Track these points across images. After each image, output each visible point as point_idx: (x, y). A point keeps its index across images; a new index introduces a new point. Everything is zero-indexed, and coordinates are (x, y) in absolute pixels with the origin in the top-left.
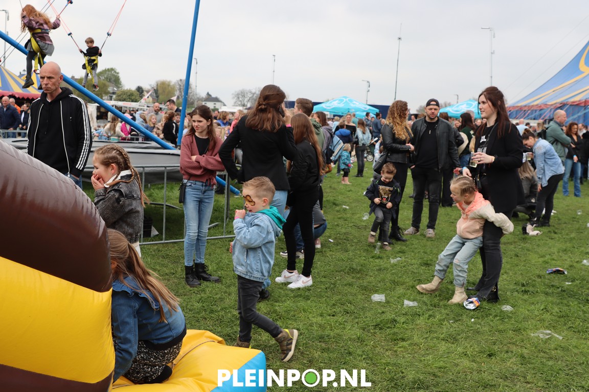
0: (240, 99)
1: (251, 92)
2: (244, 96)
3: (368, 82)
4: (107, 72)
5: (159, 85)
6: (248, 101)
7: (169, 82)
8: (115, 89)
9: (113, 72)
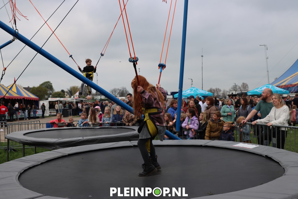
0: (114, 93)
1: (119, 89)
2: (115, 92)
3: (191, 79)
4: (46, 84)
5: (72, 89)
6: (118, 94)
7: (77, 87)
8: (51, 92)
9: (49, 83)
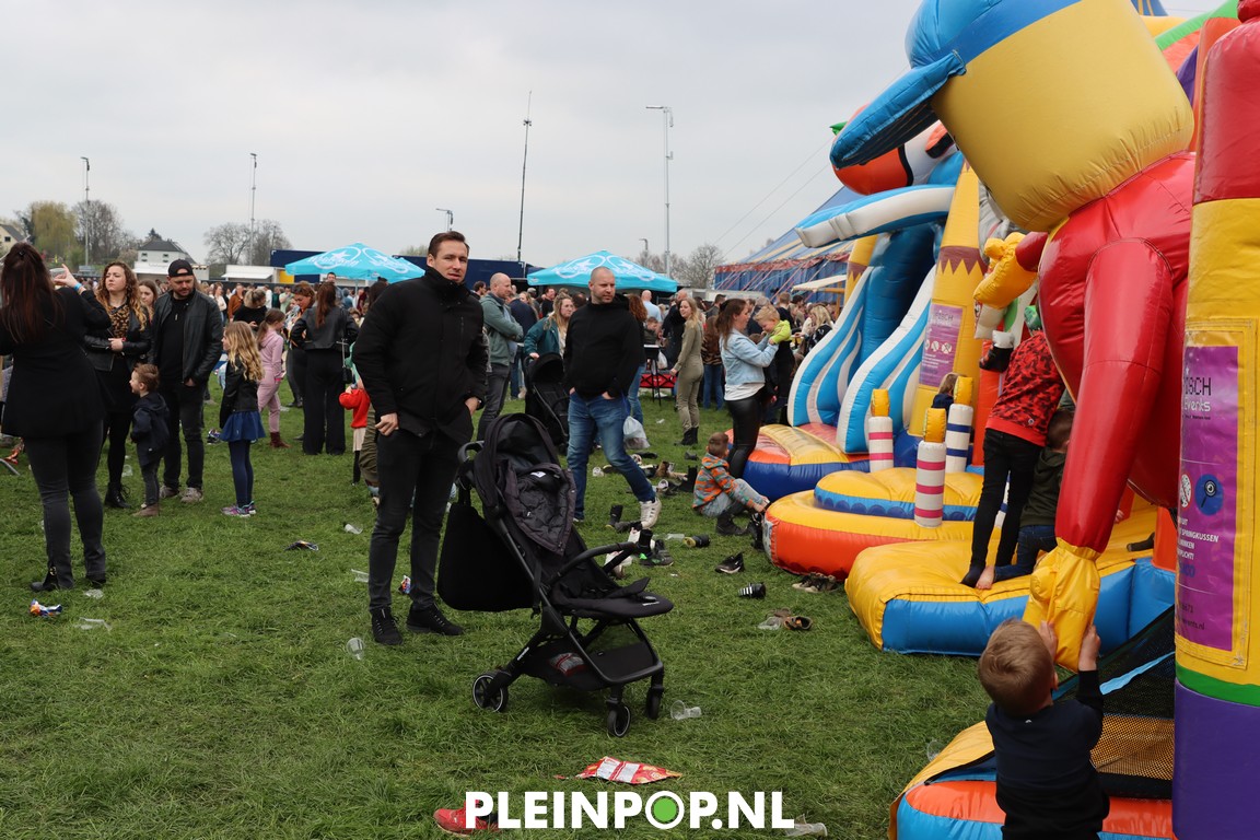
0: (223, 245)
1: (246, 230)
2: (230, 239)
3: (448, 212)
5: (36, 212)
6: (241, 249)
7: (62, 207)
